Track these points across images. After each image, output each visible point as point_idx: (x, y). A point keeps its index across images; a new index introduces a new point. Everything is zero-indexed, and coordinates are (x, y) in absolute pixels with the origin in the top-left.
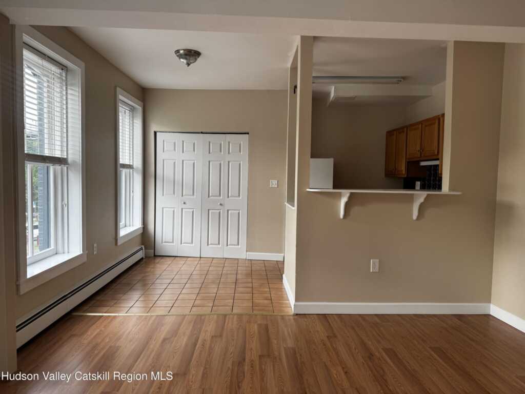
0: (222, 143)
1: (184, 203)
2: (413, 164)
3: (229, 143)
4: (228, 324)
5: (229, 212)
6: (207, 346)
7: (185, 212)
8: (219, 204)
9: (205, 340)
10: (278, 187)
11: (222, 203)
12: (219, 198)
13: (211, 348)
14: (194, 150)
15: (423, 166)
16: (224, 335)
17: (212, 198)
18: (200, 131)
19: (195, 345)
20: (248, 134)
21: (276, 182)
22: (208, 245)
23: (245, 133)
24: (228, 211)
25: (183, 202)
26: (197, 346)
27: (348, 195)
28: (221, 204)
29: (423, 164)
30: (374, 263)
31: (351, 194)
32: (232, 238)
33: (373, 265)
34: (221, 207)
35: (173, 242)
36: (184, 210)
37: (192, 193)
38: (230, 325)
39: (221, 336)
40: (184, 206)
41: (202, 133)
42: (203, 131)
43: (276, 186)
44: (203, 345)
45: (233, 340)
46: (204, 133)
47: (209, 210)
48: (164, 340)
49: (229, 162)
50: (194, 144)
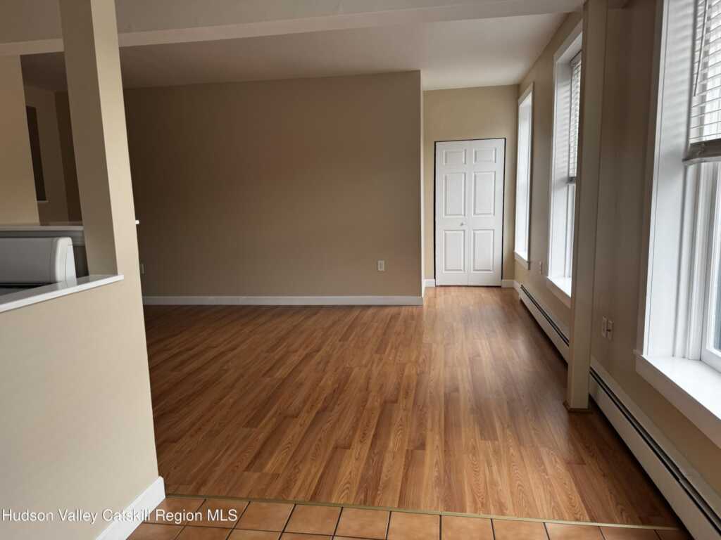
4: (316, 473)
6: (359, 433)
9: (361, 442)
13: (354, 429)
16: (330, 449)
19: (375, 436)
26: (372, 433)
38: (313, 470)
39: (336, 448)
44: (364, 434)
45: (320, 440)
48: (422, 446)
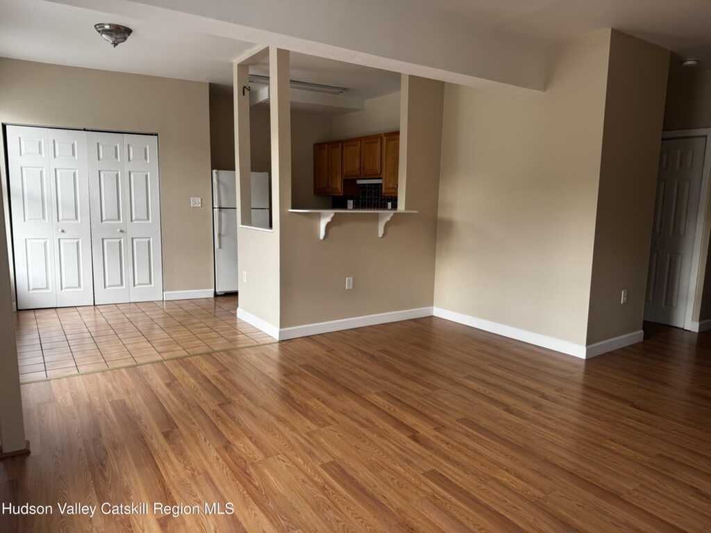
0: (118, 145)
1: (63, 231)
2: (349, 183)
3: (129, 146)
5: (135, 241)
7: (65, 243)
8: (119, 230)
10: (202, 206)
11: (123, 229)
12: (118, 222)
14: (74, 154)
15: (360, 185)
17: (105, 222)
18: (82, 127)
20: (156, 135)
21: (200, 201)
22: (105, 287)
23: (152, 135)
24: (132, 239)
25: (60, 230)
27: (332, 215)
28: (122, 231)
29: (359, 182)
30: (349, 282)
31: (335, 213)
32: (141, 276)
33: (348, 283)
34: (122, 234)
35: (47, 288)
36: (61, 241)
37: (73, 216)
40: (63, 235)
41: (84, 130)
42: (87, 128)
43: (200, 205)
46: (88, 131)
47: (103, 239)
49: (130, 172)
50: (73, 145)
